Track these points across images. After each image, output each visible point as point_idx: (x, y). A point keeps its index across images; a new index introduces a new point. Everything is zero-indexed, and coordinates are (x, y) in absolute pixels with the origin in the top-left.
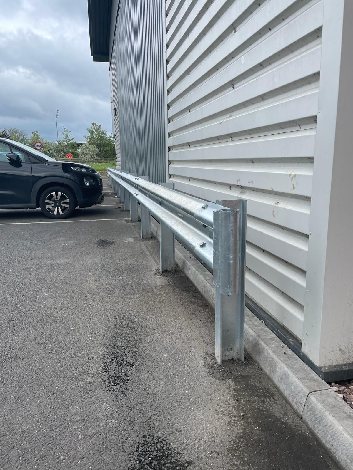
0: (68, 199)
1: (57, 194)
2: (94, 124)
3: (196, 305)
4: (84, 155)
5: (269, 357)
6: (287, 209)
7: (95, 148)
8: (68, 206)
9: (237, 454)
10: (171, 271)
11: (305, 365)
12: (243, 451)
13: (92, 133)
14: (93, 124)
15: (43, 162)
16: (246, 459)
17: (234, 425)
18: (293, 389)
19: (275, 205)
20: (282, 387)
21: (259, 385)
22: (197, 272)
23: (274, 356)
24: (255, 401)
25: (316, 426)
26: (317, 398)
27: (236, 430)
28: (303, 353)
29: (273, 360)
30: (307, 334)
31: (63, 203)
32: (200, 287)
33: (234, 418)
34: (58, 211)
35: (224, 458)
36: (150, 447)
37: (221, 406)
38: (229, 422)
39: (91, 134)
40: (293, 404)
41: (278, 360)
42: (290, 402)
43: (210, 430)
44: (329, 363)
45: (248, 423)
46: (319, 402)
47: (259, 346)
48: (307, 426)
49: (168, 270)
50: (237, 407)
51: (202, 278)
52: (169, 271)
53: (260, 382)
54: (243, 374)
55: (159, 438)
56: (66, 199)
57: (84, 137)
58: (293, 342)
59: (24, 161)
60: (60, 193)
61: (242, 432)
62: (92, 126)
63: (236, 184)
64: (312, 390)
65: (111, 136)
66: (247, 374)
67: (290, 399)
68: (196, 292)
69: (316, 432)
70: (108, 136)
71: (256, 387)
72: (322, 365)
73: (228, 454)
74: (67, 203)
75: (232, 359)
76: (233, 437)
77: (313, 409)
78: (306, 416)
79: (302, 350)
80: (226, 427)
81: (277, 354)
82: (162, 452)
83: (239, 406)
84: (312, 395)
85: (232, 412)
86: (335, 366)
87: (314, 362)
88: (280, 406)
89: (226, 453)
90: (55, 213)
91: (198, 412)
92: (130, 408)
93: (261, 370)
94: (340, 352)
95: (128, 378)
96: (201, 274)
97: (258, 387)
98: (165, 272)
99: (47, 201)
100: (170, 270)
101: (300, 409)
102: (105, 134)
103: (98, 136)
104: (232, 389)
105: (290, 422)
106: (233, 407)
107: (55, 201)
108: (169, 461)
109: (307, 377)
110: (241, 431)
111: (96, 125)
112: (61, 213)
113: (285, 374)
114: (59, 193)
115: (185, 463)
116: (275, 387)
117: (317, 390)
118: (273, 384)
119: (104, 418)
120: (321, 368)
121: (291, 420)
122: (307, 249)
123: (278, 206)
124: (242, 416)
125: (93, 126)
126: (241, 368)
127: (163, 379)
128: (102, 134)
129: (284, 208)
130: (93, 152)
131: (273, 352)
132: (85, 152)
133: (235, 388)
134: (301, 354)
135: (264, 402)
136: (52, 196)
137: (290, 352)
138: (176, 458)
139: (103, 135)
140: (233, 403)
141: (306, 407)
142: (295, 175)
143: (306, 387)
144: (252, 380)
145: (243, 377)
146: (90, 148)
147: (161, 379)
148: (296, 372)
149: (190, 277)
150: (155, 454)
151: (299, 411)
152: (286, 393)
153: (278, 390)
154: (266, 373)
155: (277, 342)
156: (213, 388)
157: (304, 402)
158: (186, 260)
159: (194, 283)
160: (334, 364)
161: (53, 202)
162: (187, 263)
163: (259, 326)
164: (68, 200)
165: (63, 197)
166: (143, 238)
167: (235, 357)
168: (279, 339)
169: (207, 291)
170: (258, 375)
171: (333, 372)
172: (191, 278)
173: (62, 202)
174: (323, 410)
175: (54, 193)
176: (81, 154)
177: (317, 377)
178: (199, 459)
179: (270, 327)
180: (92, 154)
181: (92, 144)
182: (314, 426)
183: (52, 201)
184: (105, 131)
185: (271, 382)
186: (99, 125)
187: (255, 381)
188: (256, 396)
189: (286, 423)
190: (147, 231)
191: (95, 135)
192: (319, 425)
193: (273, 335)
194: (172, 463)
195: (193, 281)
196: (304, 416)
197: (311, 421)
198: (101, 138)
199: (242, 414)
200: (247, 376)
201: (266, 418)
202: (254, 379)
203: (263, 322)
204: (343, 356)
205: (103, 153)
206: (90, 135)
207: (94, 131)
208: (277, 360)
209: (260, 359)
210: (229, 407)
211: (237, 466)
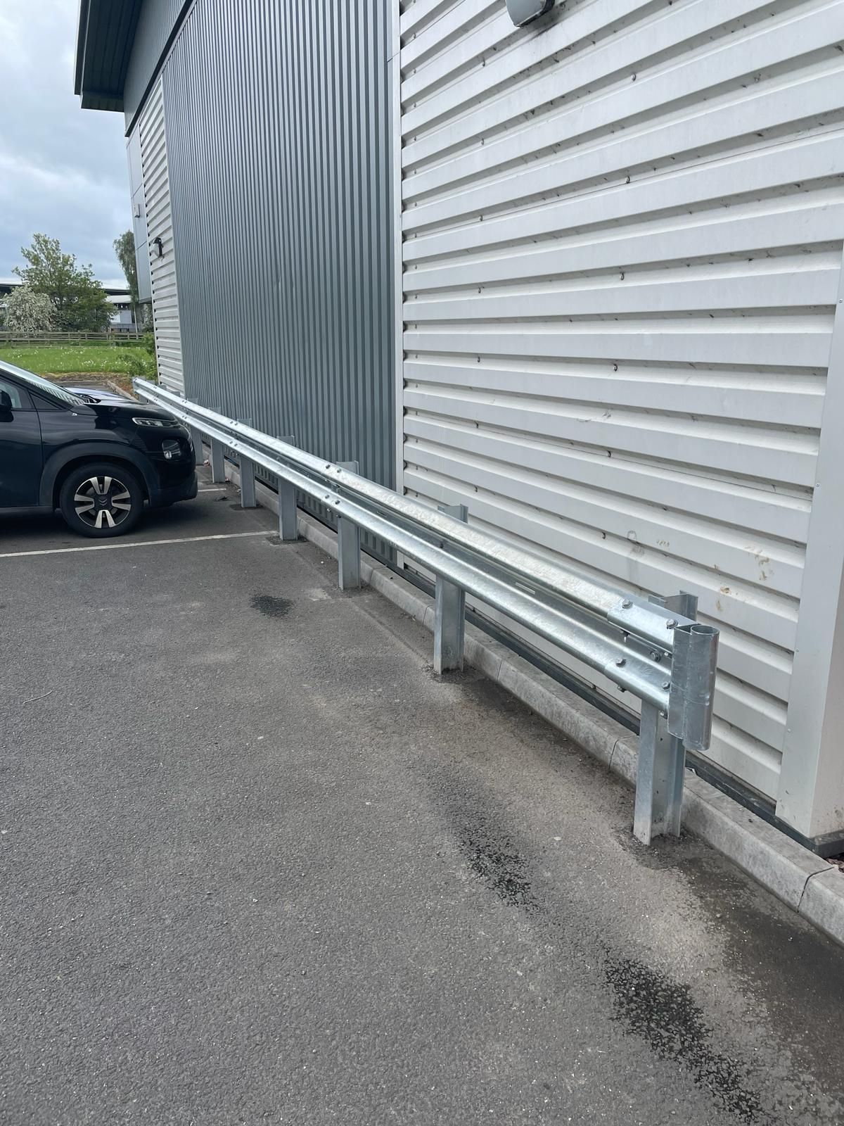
0: (128, 492)
1: (101, 481)
2: (41, 239)
3: (545, 740)
4: (18, 318)
5: (727, 828)
6: (747, 605)
7: (47, 300)
8: (127, 507)
9: (739, 969)
10: (456, 670)
11: (786, 837)
12: (744, 963)
13: (36, 260)
14: (37, 237)
15: (65, 408)
16: (753, 973)
17: (714, 931)
18: (779, 873)
19: (722, 593)
20: (757, 871)
21: (718, 871)
22: (523, 676)
23: (737, 827)
24: (725, 896)
25: (825, 920)
26: (822, 883)
27: (721, 938)
28: (779, 819)
29: (735, 833)
30: (787, 792)
31: (115, 502)
32: (536, 705)
33: (710, 923)
34: (105, 520)
35: (726, 976)
36: (623, 975)
37: (683, 908)
38: (706, 928)
39: (33, 264)
40: (782, 893)
41: (745, 832)
42: (774, 892)
43: (688, 943)
44: (822, 832)
45: (733, 927)
46: (827, 887)
47: (702, 810)
48: (809, 920)
49: (451, 668)
50: (706, 906)
51: (540, 688)
52: (452, 670)
53: (719, 868)
54: (690, 856)
55: (628, 961)
56: (121, 490)
57: (13, 271)
58: (758, 803)
59: (20, 407)
60: (108, 479)
61: (731, 940)
62: (35, 243)
63: (626, 536)
64: (812, 873)
65: (88, 271)
66: (693, 857)
67: (775, 888)
68: (530, 713)
69: (826, 927)
70: (80, 270)
71: (716, 875)
72: (813, 836)
73: (728, 969)
74: (124, 501)
75: (661, 835)
76: (722, 947)
77: (819, 898)
78: (808, 908)
79: (776, 814)
80: (707, 935)
81: (740, 823)
82: (644, 979)
83: (706, 904)
84: (815, 880)
85: (704, 915)
86: (830, 835)
87: (801, 832)
88: (762, 899)
89: (725, 968)
90: (99, 524)
91: (657, 919)
92: (559, 925)
93: (712, 847)
94: (835, 814)
95: (525, 881)
96: (534, 679)
97: (719, 874)
98: (448, 673)
99: (77, 498)
100: (454, 668)
101: (795, 900)
102: (72, 265)
103: (52, 270)
104: (685, 881)
105: (784, 918)
106: (701, 907)
107: (95, 495)
108: (659, 989)
109: (796, 854)
110: (729, 938)
111: (46, 242)
112: (111, 523)
113: (762, 853)
114: (106, 478)
115: (681, 989)
116: (744, 871)
117: (817, 871)
118: (738, 868)
119: (534, 944)
120: (813, 839)
121: (785, 916)
122: (791, 670)
123: (728, 595)
124: (720, 918)
125: (38, 243)
126: (679, 848)
127: (577, 876)
128: (64, 266)
129: (744, 603)
130: (42, 312)
131: (734, 821)
132: (18, 313)
133: (687, 879)
134: (776, 820)
135: (738, 896)
136: (90, 484)
137: (755, 817)
138: (666, 983)
139: (67, 268)
140: (698, 903)
141: (805, 895)
142: (768, 560)
143: (802, 868)
144: (704, 864)
145: (690, 861)
146: (33, 300)
147: (574, 878)
148: (780, 848)
149: (503, 683)
150: (635, 982)
151: (792, 902)
152: (766, 879)
153: (750, 876)
154: (722, 852)
155: (730, 804)
156: (659, 883)
157: (802, 889)
158: (485, 648)
159: (518, 695)
160: (828, 832)
161: (92, 500)
162: (488, 655)
163: (690, 779)
164: (127, 495)
165: (115, 488)
166: (344, 589)
167: (665, 832)
168: (730, 799)
169: (559, 713)
170: (710, 856)
171: (829, 844)
172: (508, 684)
173: (113, 499)
174: (835, 898)
175: (94, 480)
176: (8, 317)
177: (809, 853)
178: (695, 980)
179: (708, 779)
180: (40, 316)
181: (36, 290)
182: (822, 920)
183: (89, 496)
184: (71, 256)
185: (734, 865)
186: (53, 240)
187: (711, 866)
188: (723, 888)
189: (779, 921)
190: (351, 573)
191: (45, 267)
192: (830, 918)
193: (718, 793)
194: (664, 990)
195: (515, 691)
196: (803, 909)
197: (817, 913)
198: (62, 276)
199: (718, 915)
200: (695, 859)
201: (751, 917)
202: (707, 863)
203: (691, 770)
204: (838, 819)
205: (67, 315)
206: (31, 266)
207: (42, 257)
208: (743, 832)
209: (708, 832)
210: (695, 908)
211: (746, 982)
